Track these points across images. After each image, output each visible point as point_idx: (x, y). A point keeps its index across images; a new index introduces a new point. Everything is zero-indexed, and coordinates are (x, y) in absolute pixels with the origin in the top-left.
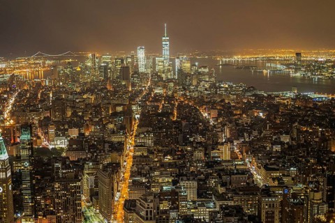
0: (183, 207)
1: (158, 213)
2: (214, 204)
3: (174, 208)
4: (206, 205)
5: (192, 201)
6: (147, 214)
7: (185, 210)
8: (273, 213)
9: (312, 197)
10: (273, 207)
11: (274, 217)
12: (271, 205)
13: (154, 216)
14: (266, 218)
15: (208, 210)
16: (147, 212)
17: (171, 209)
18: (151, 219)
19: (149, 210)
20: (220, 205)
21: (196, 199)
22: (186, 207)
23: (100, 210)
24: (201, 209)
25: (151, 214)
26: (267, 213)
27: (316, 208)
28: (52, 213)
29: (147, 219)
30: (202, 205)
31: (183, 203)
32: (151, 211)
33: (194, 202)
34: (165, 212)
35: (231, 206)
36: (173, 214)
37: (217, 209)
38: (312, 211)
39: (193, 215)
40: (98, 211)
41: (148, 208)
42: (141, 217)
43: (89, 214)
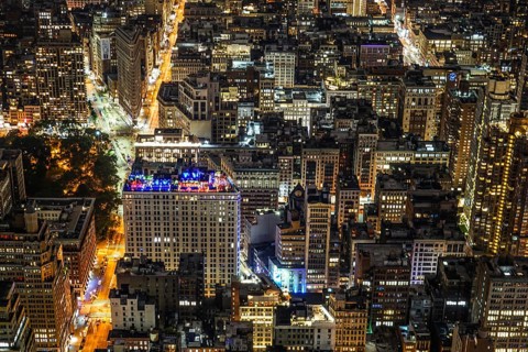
0: (266, 98)
1: (217, 109)
2: (323, 95)
3: (248, 100)
4: (307, 96)
5: (284, 89)
6: (196, 109)
7: (268, 104)
8: (425, 114)
9: (491, 89)
10: (426, 104)
11: (425, 123)
12: (422, 102)
13: (210, 112)
14: (412, 122)
15: (310, 105)
16: (196, 104)
17: (241, 101)
18: (203, 118)
19: (200, 101)
20: (332, 98)
21: (292, 85)
22: (273, 98)
23: (121, 99)
24: (299, 104)
25: (203, 110)
26: (413, 114)
27: (496, 109)
28: (34, 101)
29: (196, 118)
30: (301, 97)
31: (267, 92)
32: (203, 104)
33: (287, 91)
34: (230, 106)
35: (351, 101)
36: (244, 111)
37: (327, 105)
38: (488, 113)
39: (282, 114)
40: (117, 100)
41: (199, 98)
42: (187, 113)
43: (100, 105)
